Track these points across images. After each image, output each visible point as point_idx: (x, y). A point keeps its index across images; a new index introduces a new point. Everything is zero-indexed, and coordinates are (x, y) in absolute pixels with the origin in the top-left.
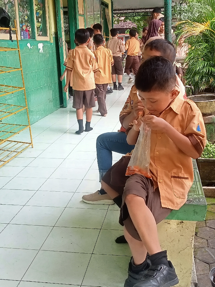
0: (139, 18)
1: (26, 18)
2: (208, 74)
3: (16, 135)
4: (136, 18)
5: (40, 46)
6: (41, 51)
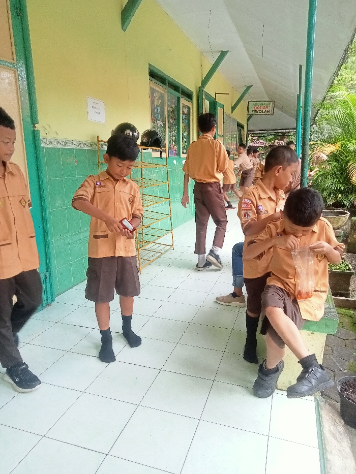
0: (271, 137)
1: (174, 138)
2: (336, 191)
3: (162, 239)
4: (268, 138)
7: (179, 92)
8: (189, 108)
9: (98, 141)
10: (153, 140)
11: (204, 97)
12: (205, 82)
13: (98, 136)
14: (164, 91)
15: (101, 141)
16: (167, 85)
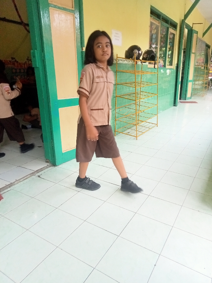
3: (150, 119)
5: (168, 71)
6: (168, 74)
7: (168, 24)
8: (174, 35)
9: (117, 57)
10: (150, 56)
11: (185, 27)
12: (186, 16)
13: (117, 55)
14: (159, 23)
15: (119, 58)
16: (161, 19)
